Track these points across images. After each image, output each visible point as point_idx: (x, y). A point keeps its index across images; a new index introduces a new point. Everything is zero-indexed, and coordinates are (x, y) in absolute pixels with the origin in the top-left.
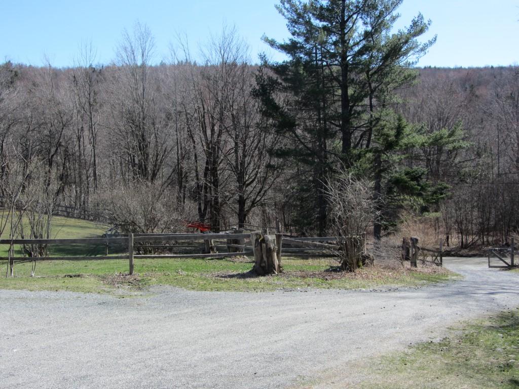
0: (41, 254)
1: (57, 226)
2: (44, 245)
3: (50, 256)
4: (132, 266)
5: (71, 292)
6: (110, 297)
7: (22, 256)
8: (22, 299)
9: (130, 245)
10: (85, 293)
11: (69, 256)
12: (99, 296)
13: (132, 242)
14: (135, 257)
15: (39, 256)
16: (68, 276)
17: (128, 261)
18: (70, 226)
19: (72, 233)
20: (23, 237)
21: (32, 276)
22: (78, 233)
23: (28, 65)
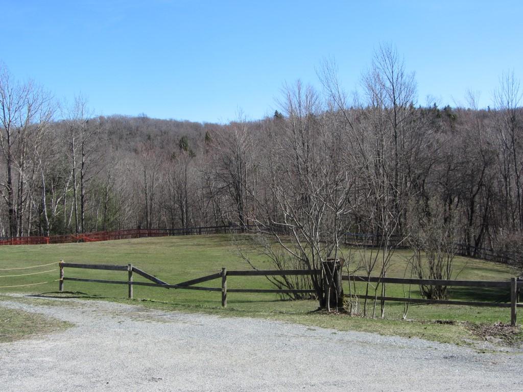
0: (440, 296)
1: (473, 269)
2: (443, 287)
3: (450, 300)
4: (514, 317)
5: (425, 341)
6: (467, 351)
7: (421, 298)
8: (364, 343)
9: (512, 291)
10: (440, 343)
11: (476, 301)
12: (455, 348)
13: (514, 287)
14: (518, 306)
15: (438, 299)
16: (438, 322)
17: (509, 309)
18: (486, 269)
19: (486, 276)
20: (421, 278)
21: (403, 319)
22: (494, 278)
23: (467, 109)
